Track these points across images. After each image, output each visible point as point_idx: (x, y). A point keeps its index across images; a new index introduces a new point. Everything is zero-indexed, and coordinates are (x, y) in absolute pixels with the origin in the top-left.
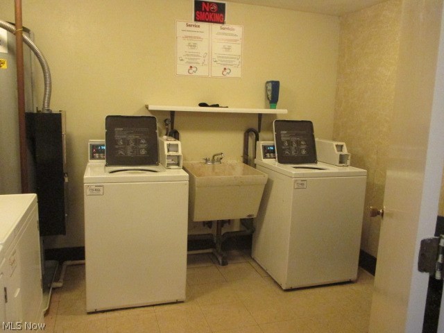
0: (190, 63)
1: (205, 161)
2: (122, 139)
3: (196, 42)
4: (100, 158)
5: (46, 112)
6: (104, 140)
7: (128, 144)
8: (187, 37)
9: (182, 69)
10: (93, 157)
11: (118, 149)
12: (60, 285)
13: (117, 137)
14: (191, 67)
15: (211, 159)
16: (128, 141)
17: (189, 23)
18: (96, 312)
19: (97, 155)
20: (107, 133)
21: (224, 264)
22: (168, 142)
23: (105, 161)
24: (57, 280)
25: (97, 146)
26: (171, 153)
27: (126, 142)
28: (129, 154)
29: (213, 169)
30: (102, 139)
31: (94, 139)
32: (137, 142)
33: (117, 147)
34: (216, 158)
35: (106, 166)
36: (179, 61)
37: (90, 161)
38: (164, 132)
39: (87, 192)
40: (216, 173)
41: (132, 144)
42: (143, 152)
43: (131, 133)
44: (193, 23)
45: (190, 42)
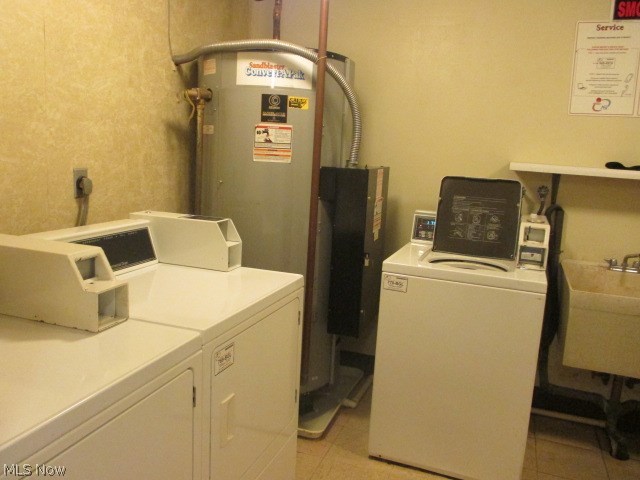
0: (596, 92)
1: (607, 265)
2: (464, 213)
3: (611, 56)
4: (426, 238)
5: (351, 167)
6: (436, 213)
7: (471, 222)
8: (595, 48)
9: (582, 103)
10: (417, 236)
11: (454, 227)
12: (353, 404)
13: (455, 209)
14: (599, 100)
15: (620, 262)
16: (471, 217)
17: (603, 25)
18: (379, 459)
19: (423, 233)
20: (440, 203)
21: (621, 456)
22: (528, 225)
23: (432, 243)
24: (350, 397)
25: (425, 220)
26: (530, 244)
27: (468, 219)
28: (470, 236)
29: (622, 280)
30: (433, 210)
31: (422, 209)
32: (484, 219)
33: (453, 224)
34: (630, 261)
35: (433, 250)
36: (577, 91)
37: (412, 240)
38: (537, 208)
39: (384, 284)
40: (628, 289)
41: (477, 222)
42: (492, 236)
43: (478, 205)
44: (611, 22)
45: (601, 56)
